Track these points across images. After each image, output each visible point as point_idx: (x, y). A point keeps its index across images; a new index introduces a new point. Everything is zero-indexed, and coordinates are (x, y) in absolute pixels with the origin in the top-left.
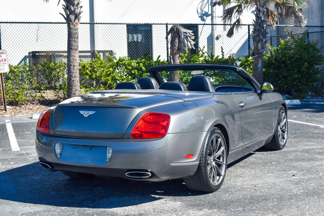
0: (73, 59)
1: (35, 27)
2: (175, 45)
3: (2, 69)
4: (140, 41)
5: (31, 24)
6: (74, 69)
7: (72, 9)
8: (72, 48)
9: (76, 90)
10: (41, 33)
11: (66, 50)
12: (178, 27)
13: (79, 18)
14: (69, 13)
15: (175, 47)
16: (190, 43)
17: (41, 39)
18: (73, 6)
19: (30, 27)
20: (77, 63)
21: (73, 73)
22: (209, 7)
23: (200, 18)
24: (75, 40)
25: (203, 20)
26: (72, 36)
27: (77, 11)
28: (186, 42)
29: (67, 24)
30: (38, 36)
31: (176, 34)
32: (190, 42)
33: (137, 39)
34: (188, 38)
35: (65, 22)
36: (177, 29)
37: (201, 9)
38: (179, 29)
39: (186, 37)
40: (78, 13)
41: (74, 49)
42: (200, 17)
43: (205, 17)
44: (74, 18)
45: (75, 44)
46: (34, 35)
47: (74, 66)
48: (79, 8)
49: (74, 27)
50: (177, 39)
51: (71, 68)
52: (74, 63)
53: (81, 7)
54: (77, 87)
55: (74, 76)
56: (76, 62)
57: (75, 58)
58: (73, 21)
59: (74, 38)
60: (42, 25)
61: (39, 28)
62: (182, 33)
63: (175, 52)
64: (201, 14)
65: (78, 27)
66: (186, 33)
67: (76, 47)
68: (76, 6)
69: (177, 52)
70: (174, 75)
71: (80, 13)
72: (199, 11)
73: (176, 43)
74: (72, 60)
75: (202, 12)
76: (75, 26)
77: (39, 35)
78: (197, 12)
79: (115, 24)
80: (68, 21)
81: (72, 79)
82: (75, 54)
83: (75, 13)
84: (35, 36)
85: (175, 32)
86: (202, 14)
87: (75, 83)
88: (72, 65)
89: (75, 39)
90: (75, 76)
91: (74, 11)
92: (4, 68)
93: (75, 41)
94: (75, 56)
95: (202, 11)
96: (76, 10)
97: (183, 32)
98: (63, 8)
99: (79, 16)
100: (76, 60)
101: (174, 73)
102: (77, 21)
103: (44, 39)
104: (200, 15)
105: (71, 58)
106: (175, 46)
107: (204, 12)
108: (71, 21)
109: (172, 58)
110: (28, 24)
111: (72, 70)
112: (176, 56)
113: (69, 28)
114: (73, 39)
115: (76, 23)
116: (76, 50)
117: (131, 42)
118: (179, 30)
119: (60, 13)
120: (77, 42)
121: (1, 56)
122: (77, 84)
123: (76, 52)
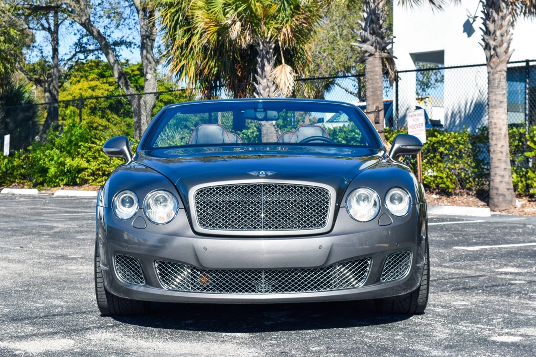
6: (492, 140)
9: (496, 174)
29: (487, 66)
47: (493, 134)
48: (499, 38)
54: (497, 169)
55: (492, 150)
56: (495, 128)
67: (494, 103)
68: (493, 34)
81: (491, 156)
87: (495, 163)
88: (490, 133)
92: (420, 136)
94: (493, 118)
100: (495, 124)
113: (488, 73)
116: (495, 107)
120: (496, 94)
121: (418, 120)
122: (497, 165)
123: (495, 111)
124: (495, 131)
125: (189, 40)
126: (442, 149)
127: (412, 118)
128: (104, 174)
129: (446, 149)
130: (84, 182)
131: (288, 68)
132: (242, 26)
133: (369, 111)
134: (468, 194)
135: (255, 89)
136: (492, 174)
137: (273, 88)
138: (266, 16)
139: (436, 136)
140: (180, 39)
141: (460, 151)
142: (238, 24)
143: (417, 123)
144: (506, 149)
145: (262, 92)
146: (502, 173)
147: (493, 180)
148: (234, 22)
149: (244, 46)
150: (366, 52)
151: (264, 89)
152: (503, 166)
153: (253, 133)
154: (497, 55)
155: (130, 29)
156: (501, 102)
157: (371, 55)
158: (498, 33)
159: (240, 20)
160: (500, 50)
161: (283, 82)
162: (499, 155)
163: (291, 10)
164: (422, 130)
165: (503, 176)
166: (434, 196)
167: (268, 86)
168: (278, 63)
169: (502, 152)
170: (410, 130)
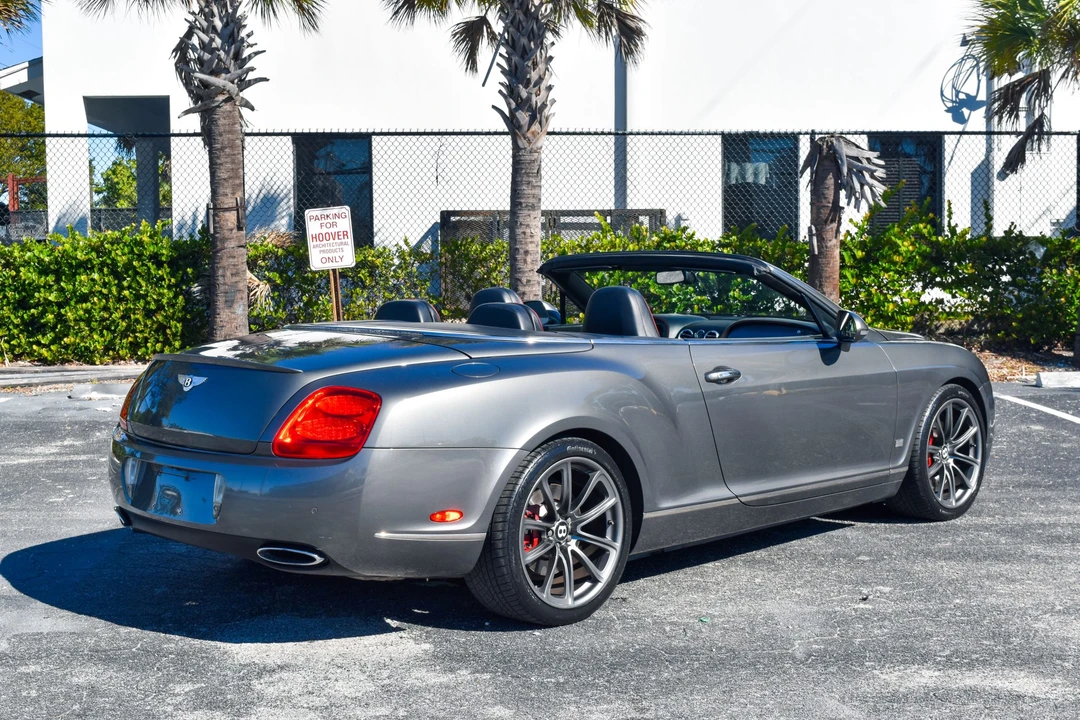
0: (524, 233)
1: (432, 144)
2: (823, 194)
3: (338, 259)
4: (762, 181)
5: (422, 138)
6: (525, 261)
7: (524, 93)
8: (521, 203)
10: (447, 161)
11: (508, 208)
12: (835, 142)
13: (544, 120)
14: (513, 105)
15: (823, 200)
16: (871, 190)
17: (447, 178)
18: (526, 86)
19: (418, 144)
20: (534, 245)
21: (524, 272)
22: (979, 81)
23: (950, 115)
24: (531, 179)
25: (959, 118)
26: (522, 169)
27: (537, 101)
28: (857, 186)
29: (510, 136)
30: (439, 170)
31: (827, 163)
32: (871, 187)
33: (756, 175)
34: (863, 175)
35: (507, 130)
36: (831, 147)
37: (953, 86)
38: (837, 148)
39: (860, 173)
40: (539, 104)
41: (527, 206)
42: (949, 110)
43: (966, 111)
44: (527, 119)
45: (530, 192)
46: (429, 166)
47: (526, 252)
48: (543, 93)
49: (526, 145)
50: (831, 176)
51: (519, 257)
52: (526, 243)
53: (550, 88)
55: (524, 280)
56: (531, 242)
57: (528, 231)
58: (526, 128)
59: (527, 174)
60: (450, 138)
61: (443, 148)
62: (845, 158)
63: (824, 217)
64: (952, 101)
65: (539, 144)
66: (857, 159)
67: (531, 200)
68: (534, 86)
69: (829, 214)
70: (820, 282)
71: (544, 105)
72: (948, 93)
73: (828, 189)
74: (520, 237)
75: (957, 96)
76: (529, 142)
77: (443, 166)
78: (942, 95)
79: (656, 134)
80: (513, 126)
82: (528, 221)
83: (531, 106)
84: (433, 170)
85: (826, 157)
86: (955, 102)
88: (522, 251)
89: (529, 176)
90: (528, 281)
91: (529, 99)
92: (341, 254)
93: (529, 183)
94: (528, 226)
95: (958, 92)
96: (534, 98)
97: (847, 156)
98: (500, 92)
99: (541, 113)
100: (532, 237)
101: (821, 277)
102: (536, 127)
103: (454, 179)
104: (950, 105)
105: (519, 231)
106: (826, 198)
107: (962, 96)
108: (520, 127)
109: (814, 232)
110: (414, 138)
111: (520, 265)
112: (828, 227)
113: (516, 148)
114: (525, 179)
115: (533, 133)
116: (533, 207)
117: (735, 186)
118: (835, 151)
119: (494, 107)
120: (534, 187)
121: (334, 225)
124: (531, 247)
127: (318, 222)
133: (226, 206)
143: (333, 230)
154: (540, 123)
157: (229, 100)
158: (543, 86)
160: (546, 112)
164: (346, 244)
170: (311, 243)
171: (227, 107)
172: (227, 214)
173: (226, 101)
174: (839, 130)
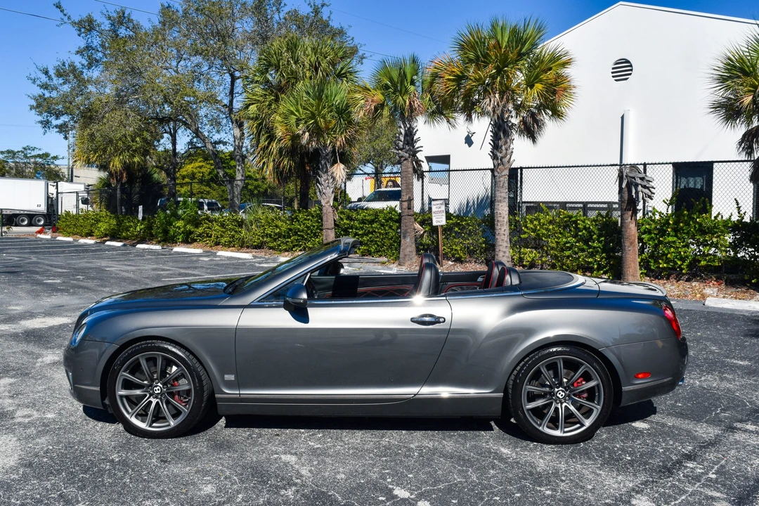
3: (441, 221)
7: (495, 152)
8: (496, 199)
9: (499, 250)
13: (505, 163)
18: (497, 149)
26: (496, 185)
33: (695, 184)
39: (636, 185)
41: (498, 201)
44: (497, 163)
48: (504, 152)
49: (497, 174)
54: (501, 247)
55: (497, 233)
58: (497, 167)
66: (634, 178)
73: (624, 193)
74: (495, 214)
76: (499, 173)
81: (496, 237)
87: (499, 242)
92: (442, 219)
94: (499, 209)
102: (501, 166)
109: (620, 215)
115: (500, 169)
116: (500, 201)
117: (682, 190)
120: (501, 192)
121: (440, 207)
122: (500, 244)
123: (500, 204)
124: (499, 219)
125: (269, 144)
126: (456, 229)
127: (436, 206)
128: (207, 236)
129: (459, 229)
130: (194, 241)
131: (342, 166)
132: (310, 135)
133: (404, 200)
134: (475, 262)
135: (318, 181)
136: (497, 250)
137: (331, 181)
138: (327, 128)
139: (452, 219)
140: (263, 143)
141: (470, 231)
142: (307, 134)
143: (440, 210)
144: (507, 232)
145: (323, 183)
146: (504, 250)
147: (497, 255)
148: (304, 132)
149: (311, 150)
150: (402, 157)
151: (325, 181)
152: (505, 244)
153: (315, 211)
154: (502, 164)
155: (226, 133)
156: (505, 198)
157: (406, 159)
158: (503, 148)
159: (308, 131)
160: (505, 160)
161: (338, 176)
162: (503, 237)
163: (345, 124)
164: (443, 215)
165: (505, 252)
166: (450, 263)
167: (327, 179)
168: (335, 162)
169: (504, 235)
170: (433, 215)
171: (405, 162)
172: (404, 203)
173: (404, 160)
174: (636, 163)
